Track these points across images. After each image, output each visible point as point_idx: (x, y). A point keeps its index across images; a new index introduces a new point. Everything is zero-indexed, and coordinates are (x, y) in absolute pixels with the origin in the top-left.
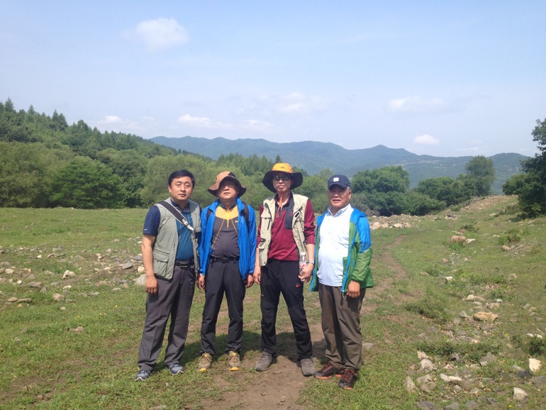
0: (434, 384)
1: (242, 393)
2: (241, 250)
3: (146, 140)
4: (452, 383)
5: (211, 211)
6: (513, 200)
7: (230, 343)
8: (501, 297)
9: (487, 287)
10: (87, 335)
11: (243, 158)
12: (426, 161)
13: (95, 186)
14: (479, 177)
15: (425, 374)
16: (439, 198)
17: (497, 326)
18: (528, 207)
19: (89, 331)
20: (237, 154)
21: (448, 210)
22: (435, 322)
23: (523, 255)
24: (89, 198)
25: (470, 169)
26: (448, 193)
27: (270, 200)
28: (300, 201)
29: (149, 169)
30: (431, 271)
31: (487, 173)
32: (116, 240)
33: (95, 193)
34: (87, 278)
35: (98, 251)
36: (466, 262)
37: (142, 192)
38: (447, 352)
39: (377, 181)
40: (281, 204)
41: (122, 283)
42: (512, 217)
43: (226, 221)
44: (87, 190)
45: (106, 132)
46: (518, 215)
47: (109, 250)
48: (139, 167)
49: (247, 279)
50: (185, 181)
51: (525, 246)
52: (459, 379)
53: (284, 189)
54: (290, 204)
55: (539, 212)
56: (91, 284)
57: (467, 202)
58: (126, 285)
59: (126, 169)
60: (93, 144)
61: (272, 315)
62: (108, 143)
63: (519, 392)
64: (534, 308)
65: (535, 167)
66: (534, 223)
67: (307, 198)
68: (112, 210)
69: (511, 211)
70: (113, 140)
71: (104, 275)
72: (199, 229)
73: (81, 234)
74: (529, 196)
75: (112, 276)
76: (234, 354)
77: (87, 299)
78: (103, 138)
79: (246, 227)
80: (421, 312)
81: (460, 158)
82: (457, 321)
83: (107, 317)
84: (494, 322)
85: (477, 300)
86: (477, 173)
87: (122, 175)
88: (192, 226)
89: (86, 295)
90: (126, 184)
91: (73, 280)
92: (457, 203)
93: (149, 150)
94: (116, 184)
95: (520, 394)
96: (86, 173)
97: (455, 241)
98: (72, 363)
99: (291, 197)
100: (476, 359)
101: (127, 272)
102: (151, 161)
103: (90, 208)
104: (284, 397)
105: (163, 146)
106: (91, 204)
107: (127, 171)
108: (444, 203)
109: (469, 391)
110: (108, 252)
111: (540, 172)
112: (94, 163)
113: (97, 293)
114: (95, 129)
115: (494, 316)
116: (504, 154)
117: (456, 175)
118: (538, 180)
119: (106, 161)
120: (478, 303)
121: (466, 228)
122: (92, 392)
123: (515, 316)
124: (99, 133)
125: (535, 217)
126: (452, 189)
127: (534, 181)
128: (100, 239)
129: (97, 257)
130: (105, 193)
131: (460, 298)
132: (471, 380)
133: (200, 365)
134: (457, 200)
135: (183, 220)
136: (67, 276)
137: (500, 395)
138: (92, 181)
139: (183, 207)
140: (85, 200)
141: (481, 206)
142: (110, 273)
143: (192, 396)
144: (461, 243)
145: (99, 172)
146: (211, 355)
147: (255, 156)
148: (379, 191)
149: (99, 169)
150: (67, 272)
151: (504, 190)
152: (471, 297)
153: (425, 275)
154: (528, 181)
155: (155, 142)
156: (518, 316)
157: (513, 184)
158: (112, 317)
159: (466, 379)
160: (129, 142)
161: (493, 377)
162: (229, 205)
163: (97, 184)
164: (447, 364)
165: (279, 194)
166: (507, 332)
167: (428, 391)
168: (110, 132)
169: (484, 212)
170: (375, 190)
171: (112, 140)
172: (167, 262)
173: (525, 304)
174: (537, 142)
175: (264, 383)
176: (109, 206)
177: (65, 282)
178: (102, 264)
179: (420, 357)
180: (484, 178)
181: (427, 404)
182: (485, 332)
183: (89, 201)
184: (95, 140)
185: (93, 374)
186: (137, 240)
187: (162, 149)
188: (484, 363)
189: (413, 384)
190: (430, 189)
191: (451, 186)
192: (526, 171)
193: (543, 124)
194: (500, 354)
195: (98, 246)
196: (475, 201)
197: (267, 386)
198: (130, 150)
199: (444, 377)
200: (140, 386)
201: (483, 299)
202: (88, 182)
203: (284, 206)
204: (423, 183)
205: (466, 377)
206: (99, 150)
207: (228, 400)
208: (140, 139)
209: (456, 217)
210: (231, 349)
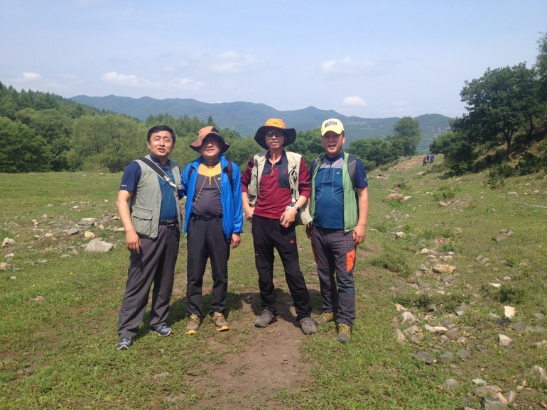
0: (422, 335)
1: (242, 355)
2: (224, 208)
3: (66, 99)
4: (437, 333)
5: (194, 168)
6: (439, 159)
7: (214, 305)
8: (452, 250)
9: (436, 241)
10: (49, 304)
11: (173, 119)
12: (355, 123)
13: (18, 149)
14: (406, 137)
15: (409, 326)
16: (369, 159)
17: (456, 277)
18: (455, 166)
19: (51, 300)
20: (167, 114)
21: (377, 170)
22: (399, 276)
23: (461, 210)
24: (12, 162)
25: (397, 129)
26: (377, 153)
27: (260, 156)
28: (294, 159)
29: (75, 129)
30: (380, 228)
31: (414, 134)
32: (49, 205)
33: (17, 156)
34: (29, 245)
35: (32, 217)
36: (408, 218)
37: (69, 155)
38: (423, 304)
39: (310, 142)
40: (274, 161)
41: (71, 250)
42: (439, 174)
43: (208, 178)
44: (8, 153)
45: (23, 91)
46: (446, 174)
47: (45, 216)
48: (63, 128)
49: (231, 238)
50: (164, 135)
51: (460, 202)
52: (445, 329)
53: (277, 147)
54: (283, 162)
55: (466, 170)
56: (36, 252)
57: (395, 161)
58: (75, 252)
59: (49, 130)
60: (8, 104)
61: (268, 273)
62: (25, 103)
63: (504, 338)
64: (488, 259)
65: (462, 127)
66: (462, 180)
67: (300, 156)
68: (39, 174)
69: (437, 169)
70: (31, 99)
71: (48, 242)
72: (181, 187)
73: (10, 200)
74: (457, 154)
75: (57, 243)
76: (220, 314)
77: (35, 267)
78: (19, 97)
79: (229, 184)
80: (386, 267)
81: (386, 119)
82: (418, 274)
83: (65, 285)
84: (452, 274)
85: (431, 253)
86: (404, 134)
87: (45, 136)
88: (174, 183)
89: (33, 263)
90: (49, 146)
91: (14, 247)
92: (385, 163)
93: (71, 110)
94: (40, 146)
95: (506, 340)
96: (7, 135)
97: (393, 199)
98: (43, 334)
99: (284, 155)
100: (451, 309)
101: (73, 238)
102: (76, 121)
103: (14, 172)
104: (286, 355)
105: (85, 106)
106: (14, 168)
107: (50, 132)
108: (373, 163)
109: (456, 339)
110: (44, 218)
111: (468, 131)
112: (14, 124)
113: (45, 261)
114: (11, 87)
115: (452, 268)
116: (427, 115)
117: (384, 136)
118: (465, 139)
119: (27, 121)
120: (433, 256)
121: (399, 186)
122: (81, 364)
123: (470, 268)
124: (15, 92)
125: (462, 175)
126: (380, 150)
127: (462, 140)
128: (31, 204)
129: (33, 223)
130: (28, 156)
131: (414, 252)
132: (454, 329)
133: (188, 327)
134: (386, 160)
135: (165, 176)
136: (7, 244)
137: (487, 342)
138: (14, 143)
139: (162, 164)
140: (7, 164)
141: (408, 166)
142: (55, 239)
143: (191, 361)
144: (399, 200)
145: (22, 133)
146: (198, 316)
147: (186, 116)
148: (312, 152)
149: (21, 130)
150: (6, 240)
151: (431, 150)
152: (425, 250)
153: (375, 232)
154: (453, 141)
155: (77, 102)
156: (474, 268)
157: (439, 143)
158: (71, 284)
159: (450, 329)
160: (48, 102)
161: (474, 325)
162: (211, 162)
163: (20, 146)
164: (425, 315)
165: (272, 152)
166: (467, 282)
167: (418, 342)
168: (27, 91)
169: (411, 171)
170: (309, 151)
171: (29, 99)
172: (151, 220)
173: (476, 256)
174: (465, 103)
175: (261, 344)
176: (34, 170)
177: (6, 249)
178: (42, 230)
179: (398, 309)
180: (410, 139)
181: (423, 355)
182: (447, 283)
183: (12, 165)
184: (11, 99)
185: (72, 345)
186: (72, 204)
187: (84, 109)
188: (460, 313)
189: (403, 336)
190: (360, 149)
191: (379, 146)
192: (454, 131)
193: (470, 84)
194: (471, 303)
195: (31, 212)
196: (403, 161)
197: (264, 346)
198: (51, 110)
199: (427, 327)
200: (131, 354)
201: (435, 252)
202: (10, 144)
203: (276, 164)
204: (354, 144)
205: (450, 326)
206: (17, 110)
207: (229, 362)
208: (60, 98)
209: (387, 177)
210: (215, 310)
